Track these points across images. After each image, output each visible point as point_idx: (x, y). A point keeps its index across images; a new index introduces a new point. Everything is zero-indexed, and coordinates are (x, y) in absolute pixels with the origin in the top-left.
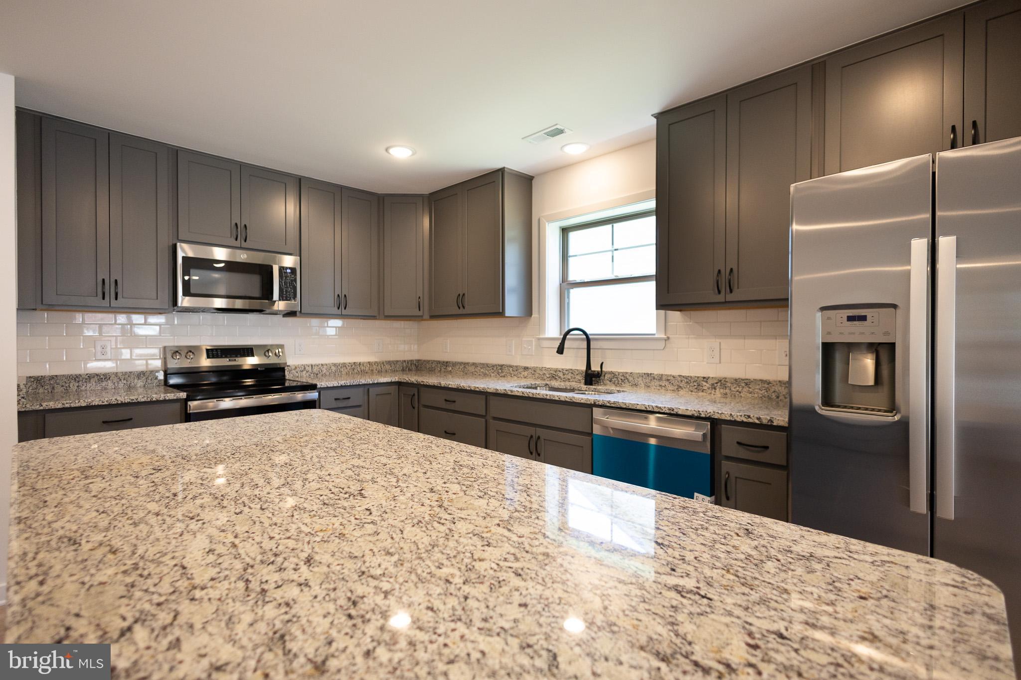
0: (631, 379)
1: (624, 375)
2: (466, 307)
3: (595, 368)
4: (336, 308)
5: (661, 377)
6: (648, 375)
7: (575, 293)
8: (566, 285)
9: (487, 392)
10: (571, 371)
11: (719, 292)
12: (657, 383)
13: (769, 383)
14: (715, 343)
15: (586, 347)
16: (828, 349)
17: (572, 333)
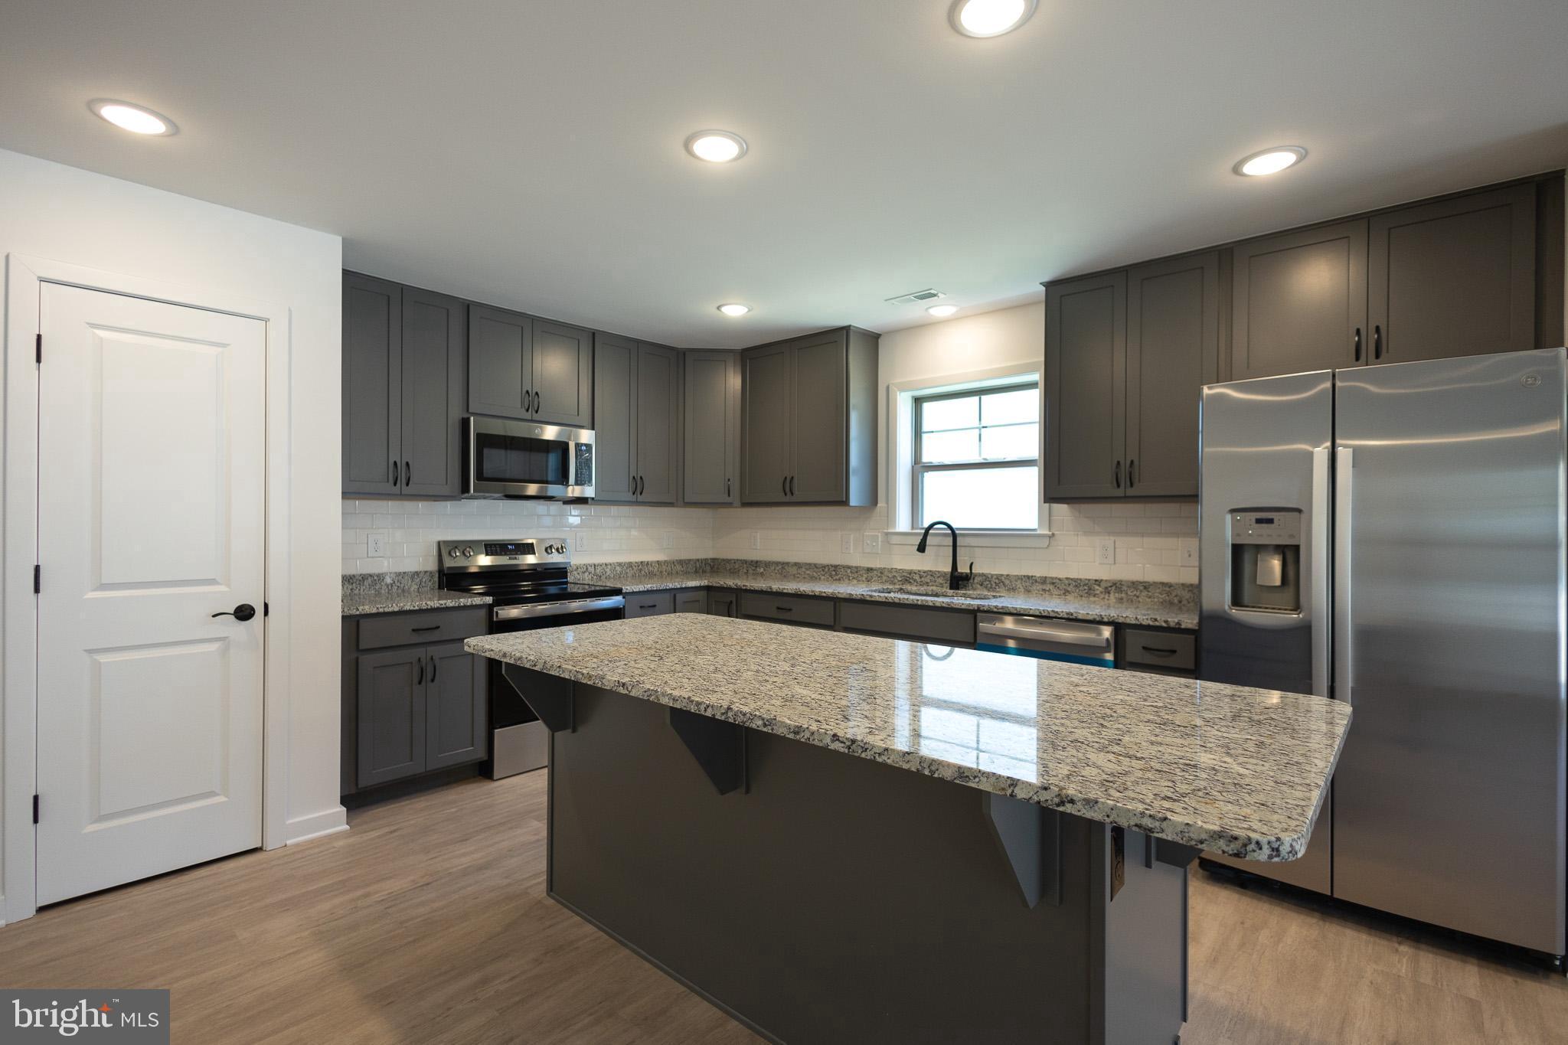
0: (1007, 582)
1: (999, 577)
2: (796, 492)
3: (963, 569)
4: (631, 493)
5: (1044, 580)
6: (1028, 577)
7: (929, 477)
8: (920, 467)
9: (837, 598)
10: (931, 573)
11: (1118, 486)
12: (1040, 587)
13: (1170, 585)
14: (1109, 541)
15: (951, 544)
16: (1238, 550)
17: (936, 526)
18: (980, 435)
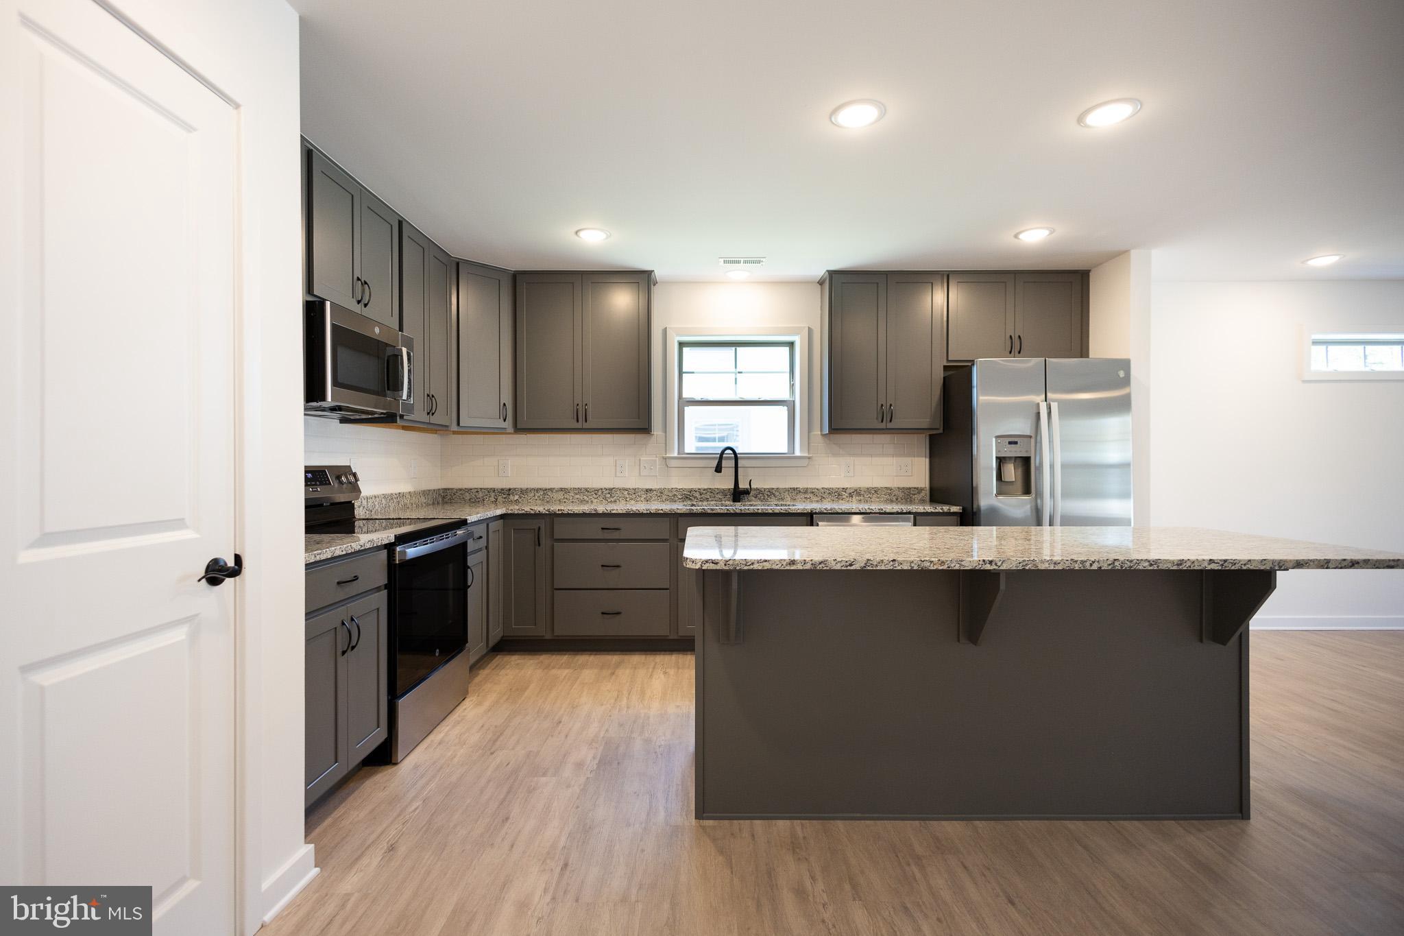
2: (588, 420)
3: (743, 485)
4: (425, 415)
6: (794, 489)
7: (691, 410)
8: (683, 404)
9: (676, 514)
12: (803, 496)
14: (850, 460)
15: (735, 466)
16: (999, 460)
18: (736, 379)
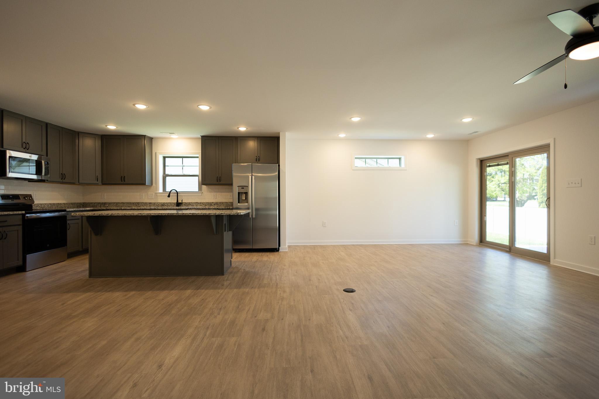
0: (192, 203)
1: (189, 203)
3: (180, 201)
4: (60, 179)
5: (200, 203)
6: (197, 202)
7: (167, 178)
8: (165, 176)
10: (170, 203)
11: (217, 182)
12: (199, 205)
13: (227, 202)
14: (215, 194)
15: (176, 195)
16: (239, 193)
17: (172, 191)
18: (183, 168)
